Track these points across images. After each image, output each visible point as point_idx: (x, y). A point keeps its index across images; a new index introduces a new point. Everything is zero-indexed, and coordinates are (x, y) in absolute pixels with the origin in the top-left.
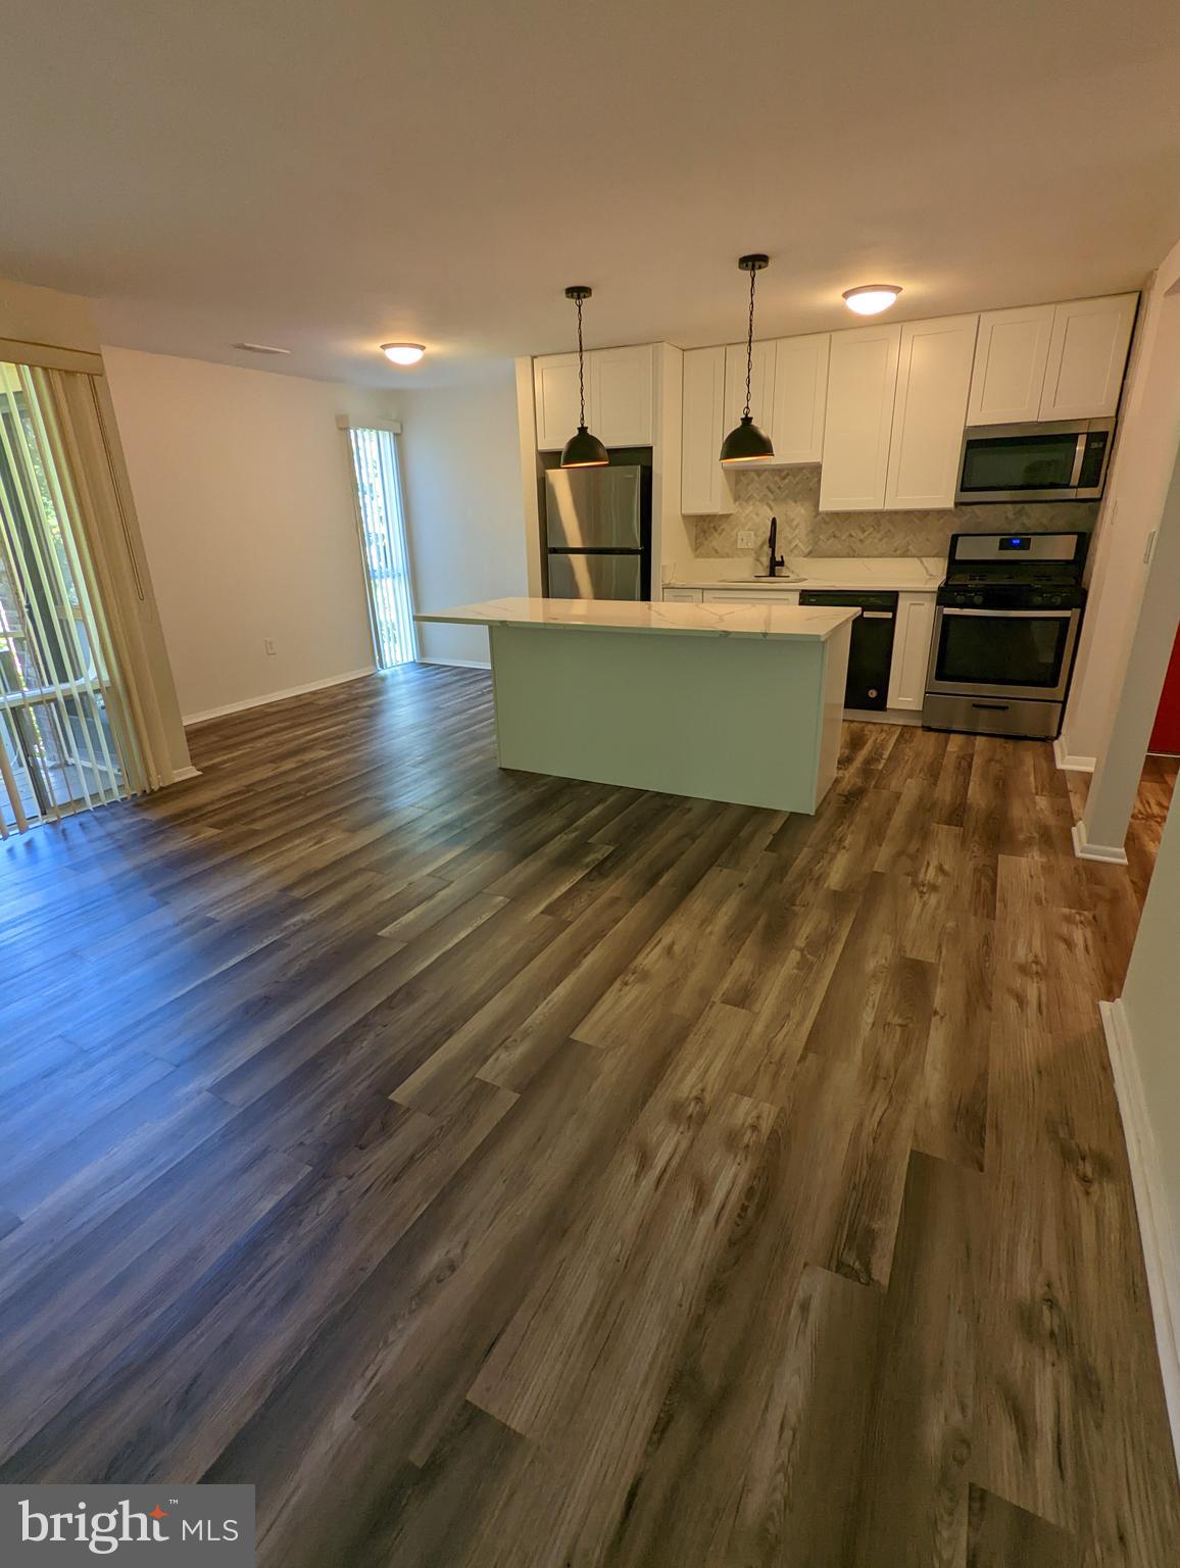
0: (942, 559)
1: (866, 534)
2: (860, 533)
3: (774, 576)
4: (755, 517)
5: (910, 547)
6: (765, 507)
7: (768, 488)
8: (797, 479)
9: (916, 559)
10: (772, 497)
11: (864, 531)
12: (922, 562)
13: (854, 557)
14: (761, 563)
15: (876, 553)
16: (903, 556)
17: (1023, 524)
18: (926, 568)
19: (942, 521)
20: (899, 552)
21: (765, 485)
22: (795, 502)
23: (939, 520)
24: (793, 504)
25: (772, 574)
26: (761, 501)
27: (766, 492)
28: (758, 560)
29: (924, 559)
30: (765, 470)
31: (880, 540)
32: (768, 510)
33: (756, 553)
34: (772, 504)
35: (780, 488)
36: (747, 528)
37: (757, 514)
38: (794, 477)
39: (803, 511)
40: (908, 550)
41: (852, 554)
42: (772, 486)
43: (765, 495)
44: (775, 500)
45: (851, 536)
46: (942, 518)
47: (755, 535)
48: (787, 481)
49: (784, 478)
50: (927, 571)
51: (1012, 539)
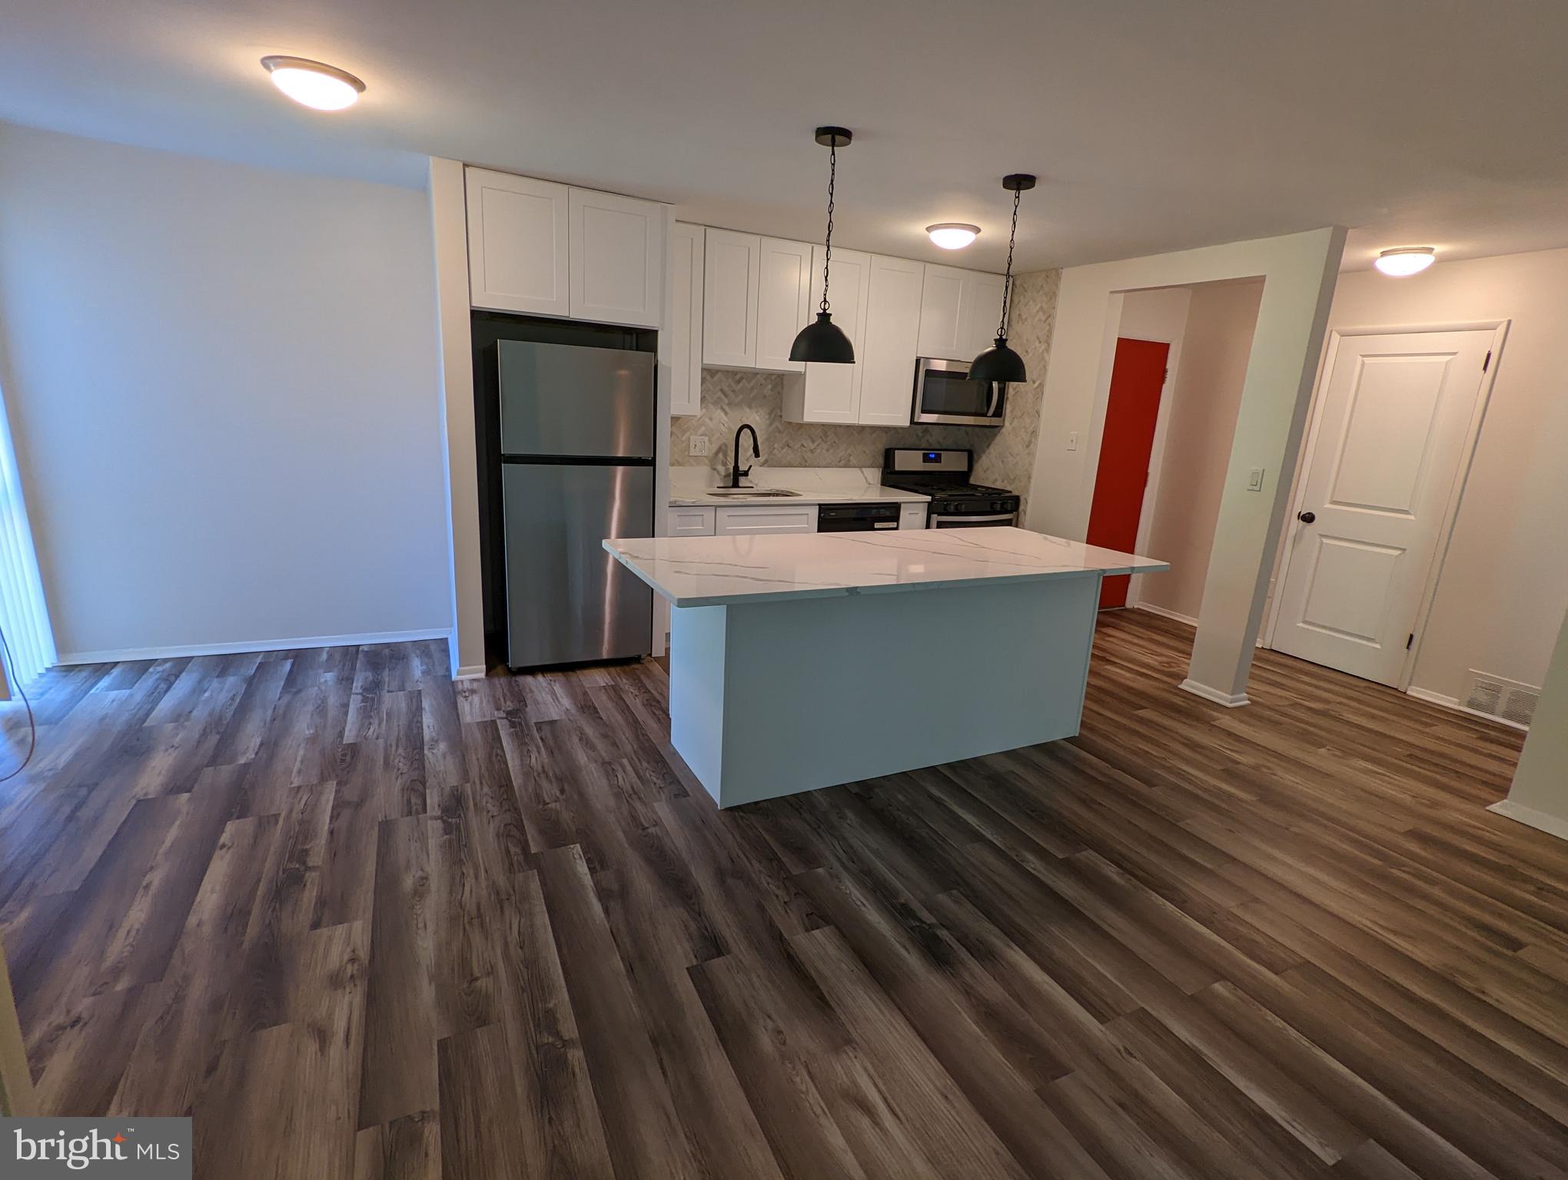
0: (876, 469)
1: (816, 444)
2: (811, 444)
3: (738, 487)
4: (707, 420)
5: (851, 458)
6: (719, 411)
7: (722, 390)
8: (752, 384)
9: (858, 469)
10: (726, 401)
11: (813, 442)
12: (862, 472)
13: (806, 467)
14: (718, 472)
15: (824, 464)
16: (845, 466)
17: (928, 441)
18: (866, 478)
19: (874, 435)
20: (843, 463)
21: (719, 388)
22: (750, 407)
23: (872, 434)
24: (748, 410)
25: (736, 485)
26: (715, 403)
27: (720, 394)
28: (715, 469)
29: (864, 469)
30: (717, 371)
31: (828, 450)
32: (722, 414)
33: (710, 461)
34: (727, 408)
35: (733, 391)
36: (700, 432)
37: (711, 419)
38: (749, 382)
39: (757, 418)
40: (849, 461)
41: (804, 464)
42: (726, 389)
43: (719, 398)
44: (729, 404)
45: (803, 445)
46: (874, 432)
47: (710, 441)
48: (741, 384)
49: (739, 381)
50: (867, 480)
51: (929, 454)
